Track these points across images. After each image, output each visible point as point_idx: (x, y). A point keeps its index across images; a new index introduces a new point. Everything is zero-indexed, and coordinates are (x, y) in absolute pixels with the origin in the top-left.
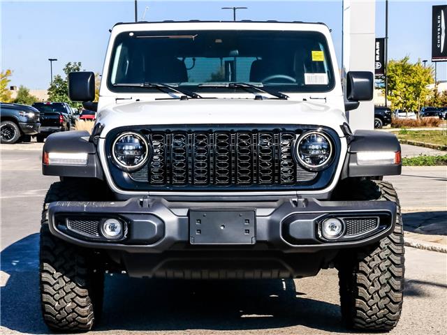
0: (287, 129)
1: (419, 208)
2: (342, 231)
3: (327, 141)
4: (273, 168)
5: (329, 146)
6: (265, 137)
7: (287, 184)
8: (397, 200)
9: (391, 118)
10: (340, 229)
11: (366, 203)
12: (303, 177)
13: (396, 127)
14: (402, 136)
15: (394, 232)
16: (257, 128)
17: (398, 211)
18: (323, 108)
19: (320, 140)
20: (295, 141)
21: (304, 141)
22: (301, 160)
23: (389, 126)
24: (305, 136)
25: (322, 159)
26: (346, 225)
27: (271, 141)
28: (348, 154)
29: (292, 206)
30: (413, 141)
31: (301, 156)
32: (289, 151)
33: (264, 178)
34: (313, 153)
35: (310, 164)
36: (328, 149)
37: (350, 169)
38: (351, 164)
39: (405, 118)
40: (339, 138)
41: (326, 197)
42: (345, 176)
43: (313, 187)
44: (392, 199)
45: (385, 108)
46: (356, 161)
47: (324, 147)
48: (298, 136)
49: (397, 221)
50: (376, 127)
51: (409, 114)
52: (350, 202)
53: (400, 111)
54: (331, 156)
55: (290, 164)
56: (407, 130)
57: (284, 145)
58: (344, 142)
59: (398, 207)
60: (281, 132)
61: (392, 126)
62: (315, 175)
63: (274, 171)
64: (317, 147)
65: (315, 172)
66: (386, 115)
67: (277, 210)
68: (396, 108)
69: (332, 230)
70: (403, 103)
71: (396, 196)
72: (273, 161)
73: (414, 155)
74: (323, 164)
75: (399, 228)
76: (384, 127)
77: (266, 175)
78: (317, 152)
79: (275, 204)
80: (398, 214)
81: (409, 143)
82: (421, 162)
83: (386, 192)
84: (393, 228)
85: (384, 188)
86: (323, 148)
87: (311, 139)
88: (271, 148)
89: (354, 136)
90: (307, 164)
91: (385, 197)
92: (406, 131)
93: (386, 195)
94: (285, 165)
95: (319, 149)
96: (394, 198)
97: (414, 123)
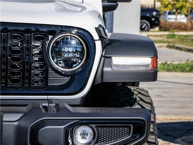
0: (41, 29)
1: (182, 117)
2: (94, 138)
3: (81, 44)
4: (23, 71)
5: (83, 49)
6: (16, 37)
7: (38, 88)
8: (153, 107)
9: (159, 21)
10: (92, 137)
11: (120, 110)
12: (55, 81)
13: (165, 30)
14: (170, 40)
15: (148, 142)
16: (7, 27)
17: (152, 119)
18: (79, 9)
19: (73, 42)
20: (48, 42)
21: (57, 43)
22: (53, 62)
23: (157, 29)
24: (58, 37)
25: (75, 63)
26: (98, 132)
27: (21, 42)
28: (103, 58)
29: (42, 112)
30: (181, 46)
31: (53, 59)
32: (41, 53)
33: (14, 81)
34: (66, 55)
35: (62, 67)
36: (82, 53)
37: (104, 73)
38: (106, 69)
39: (174, 21)
40: (93, 41)
41: (78, 103)
42: (99, 81)
43: (65, 91)
44: (148, 107)
45: (154, 9)
46: (110, 65)
47: (78, 49)
48: (50, 37)
49: (151, 130)
50: (142, 29)
51: (179, 17)
52: (103, 109)
53: (170, 13)
54: (85, 60)
55: (41, 67)
56: (176, 33)
57: (36, 46)
58: (99, 45)
59: (152, 115)
60: (33, 32)
61: (161, 30)
62: (67, 79)
63: (24, 74)
64: (70, 50)
65: (68, 76)
66: (153, 17)
67: (25, 115)
68: (165, 10)
69: (83, 138)
70: (173, 5)
71: (151, 104)
72: (23, 64)
73: (181, 60)
74: (76, 68)
75: (153, 137)
76: (152, 30)
77: (16, 77)
78: (71, 55)
79: (24, 109)
80: (153, 122)
81: (177, 48)
82: (188, 69)
83: (141, 99)
84: (147, 137)
85: (139, 95)
86: (77, 51)
87: (65, 41)
88: (22, 49)
89: (110, 40)
90: (60, 67)
91: (140, 105)
92: (174, 36)
93: (141, 102)
94: (36, 68)
95: (73, 52)
96: (149, 105)
97: (183, 27)
